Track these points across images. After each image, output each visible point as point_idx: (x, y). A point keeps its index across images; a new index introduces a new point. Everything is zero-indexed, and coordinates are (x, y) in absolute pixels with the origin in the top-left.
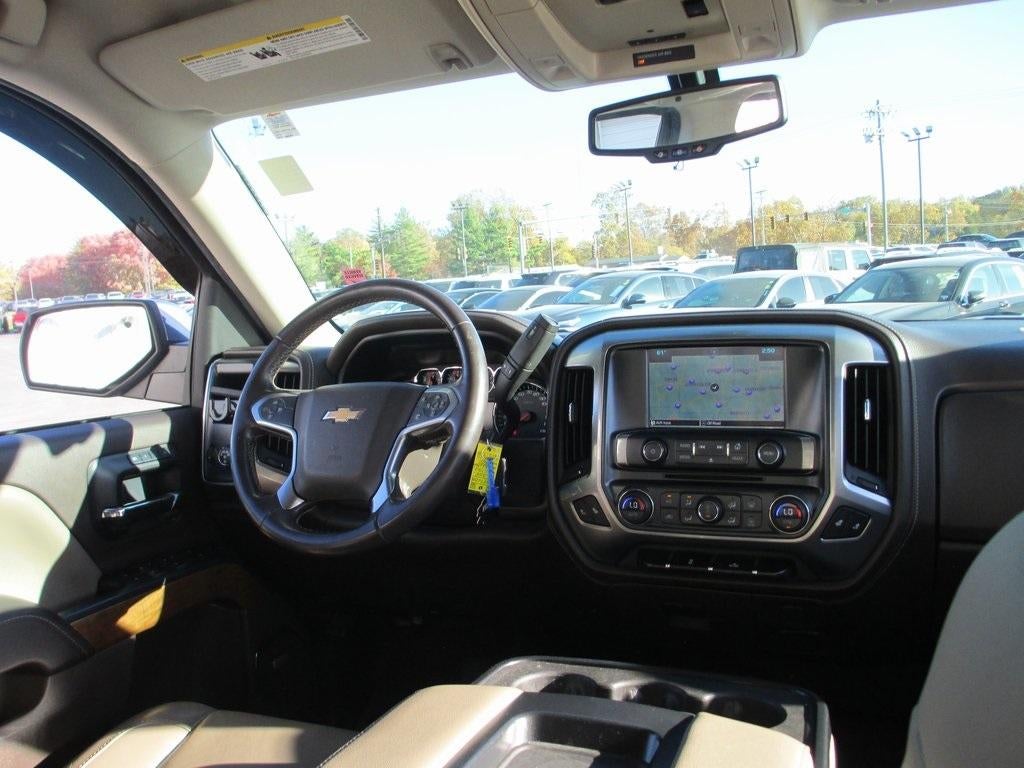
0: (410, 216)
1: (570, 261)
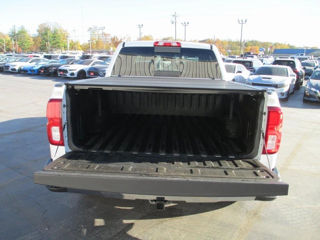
0: (25, 29)
1: (80, 49)
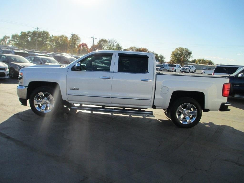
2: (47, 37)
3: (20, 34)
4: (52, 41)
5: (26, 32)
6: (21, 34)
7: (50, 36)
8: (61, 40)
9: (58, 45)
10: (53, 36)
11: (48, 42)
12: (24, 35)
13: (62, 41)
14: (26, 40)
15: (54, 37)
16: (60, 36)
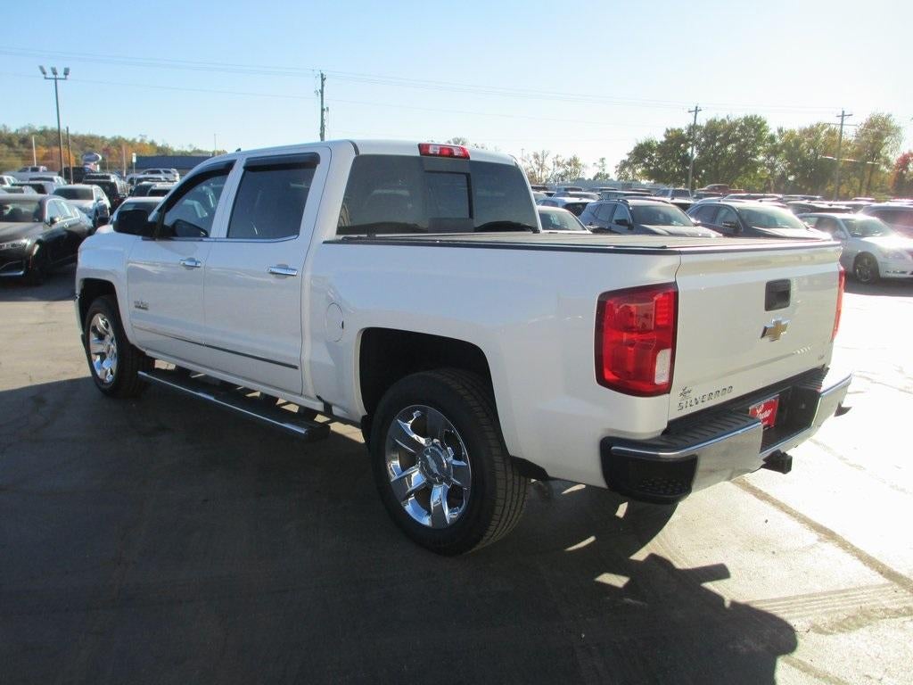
2: (759, 139)
3: (664, 139)
4: (774, 152)
5: (683, 128)
6: (665, 136)
7: (771, 132)
8: (812, 145)
9: (798, 164)
10: (780, 130)
11: (761, 158)
12: (675, 141)
13: (815, 149)
14: (680, 157)
15: (782, 136)
16: (808, 127)
